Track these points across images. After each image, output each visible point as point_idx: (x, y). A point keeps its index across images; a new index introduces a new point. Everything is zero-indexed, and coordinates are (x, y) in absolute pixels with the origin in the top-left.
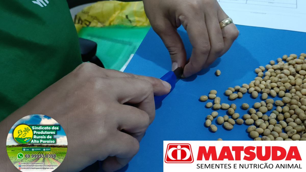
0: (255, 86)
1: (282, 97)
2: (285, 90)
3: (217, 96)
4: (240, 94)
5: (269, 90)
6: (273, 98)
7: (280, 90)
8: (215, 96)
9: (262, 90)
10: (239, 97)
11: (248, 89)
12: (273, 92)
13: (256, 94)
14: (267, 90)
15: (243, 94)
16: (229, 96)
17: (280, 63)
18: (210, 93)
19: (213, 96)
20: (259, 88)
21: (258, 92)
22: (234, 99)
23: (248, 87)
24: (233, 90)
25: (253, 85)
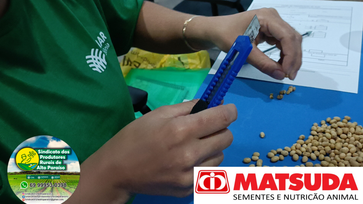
0: (296, 149)
1: (321, 161)
2: (325, 154)
3: (259, 159)
4: (282, 157)
5: (309, 153)
6: (313, 162)
7: (320, 154)
8: (258, 158)
9: (303, 153)
10: (280, 160)
11: (289, 152)
12: (313, 156)
13: (296, 157)
14: (308, 153)
15: (284, 156)
16: (271, 158)
17: (323, 126)
18: (253, 155)
19: (255, 158)
20: (300, 151)
21: (299, 155)
22: (275, 161)
23: (289, 149)
24: (275, 152)
25: (294, 148)
